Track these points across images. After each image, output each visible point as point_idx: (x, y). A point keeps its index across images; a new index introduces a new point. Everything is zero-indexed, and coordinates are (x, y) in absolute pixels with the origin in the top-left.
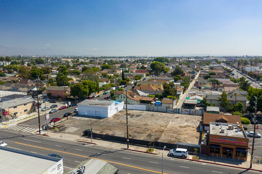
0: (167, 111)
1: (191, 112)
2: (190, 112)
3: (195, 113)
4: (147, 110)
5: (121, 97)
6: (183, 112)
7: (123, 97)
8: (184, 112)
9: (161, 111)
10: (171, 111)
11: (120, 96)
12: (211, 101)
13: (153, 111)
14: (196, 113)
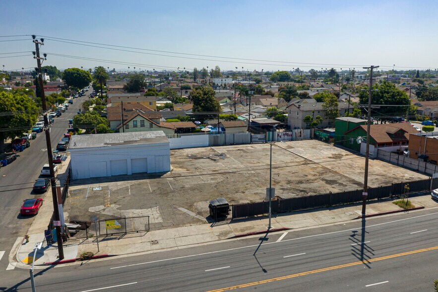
0: (253, 140)
1: (294, 136)
2: (292, 135)
3: (300, 136)
4: (212, 144)
5: (135, 126)
6: (280, 137)
7: (139, 124)
8: (282, 137)
9: (241, 141)
10: (259, 139)
11: (131, 124)
12: (313, 112)
13: (225, 144)
14: (302, 135)
